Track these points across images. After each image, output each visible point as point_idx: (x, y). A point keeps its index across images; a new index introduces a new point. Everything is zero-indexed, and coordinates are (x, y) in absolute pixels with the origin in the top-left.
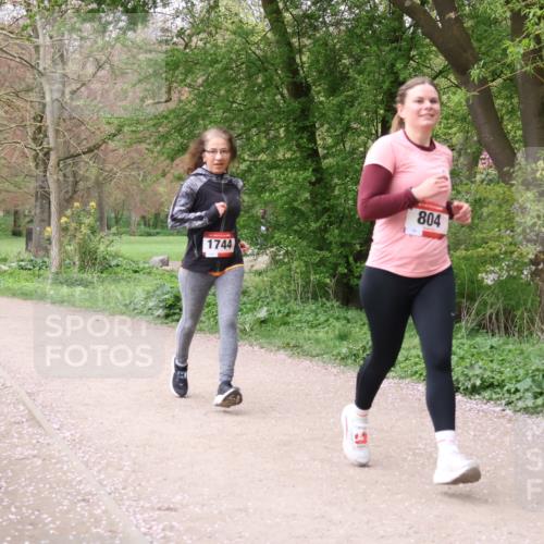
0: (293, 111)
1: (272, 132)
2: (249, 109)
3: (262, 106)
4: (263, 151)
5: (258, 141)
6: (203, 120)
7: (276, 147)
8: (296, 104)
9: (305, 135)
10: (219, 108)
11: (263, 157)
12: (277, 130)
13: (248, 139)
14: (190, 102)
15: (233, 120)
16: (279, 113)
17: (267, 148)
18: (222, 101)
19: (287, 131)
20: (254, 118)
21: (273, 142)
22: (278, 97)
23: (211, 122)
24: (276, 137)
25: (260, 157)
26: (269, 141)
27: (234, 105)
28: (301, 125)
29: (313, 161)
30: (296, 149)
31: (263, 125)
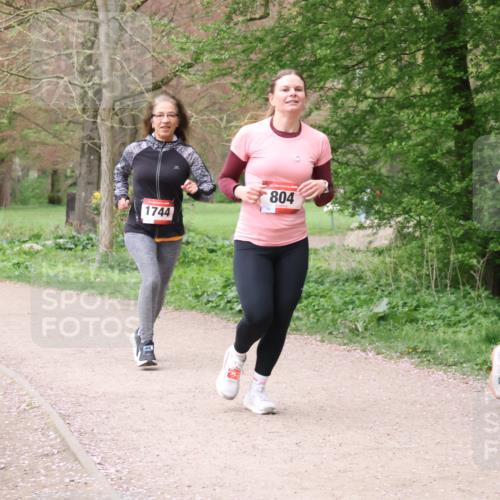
0: (436, 27)
1: (406, 58)
2: (374, 26)
3: (393, 21)
4: (391, 83)
5: (386, 71)
6: (311, 41)
7: (411, 78)
8: (441, 18)
9: (452, 60)
10: (334, 26)
11: (391, 92)
12: (413, 54)
13: (373, 67)
14: (294, 18)
15: (352, 41)
16: (416, 30)
17: (397, 81)
18: (338, 16)
19: (427, 55)
20: (382, 38)
21: (407, 72)
22: (417, 8)
23: (321, 45)
24: (410, 64)
25: (387, 92)
26: (401, 69)
27: (355, 21)
28: (446, 47)
29: (461, 97)
30: (438, 80)
31: (393, 47)
